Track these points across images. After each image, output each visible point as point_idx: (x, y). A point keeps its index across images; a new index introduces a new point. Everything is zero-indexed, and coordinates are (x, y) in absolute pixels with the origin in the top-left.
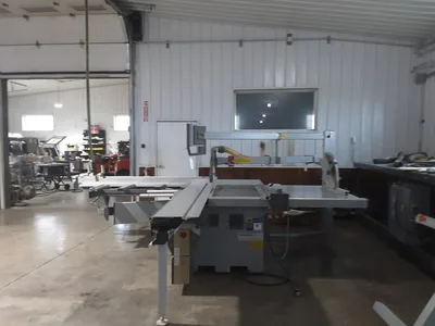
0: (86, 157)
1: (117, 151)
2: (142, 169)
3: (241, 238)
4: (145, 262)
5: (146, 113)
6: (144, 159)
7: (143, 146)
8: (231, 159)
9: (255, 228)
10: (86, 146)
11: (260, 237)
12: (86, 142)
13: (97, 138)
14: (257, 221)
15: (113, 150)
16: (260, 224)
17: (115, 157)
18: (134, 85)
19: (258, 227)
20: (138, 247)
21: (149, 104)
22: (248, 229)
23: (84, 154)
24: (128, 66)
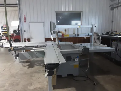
0: (3, 35)
1: (13, 33)
2: (25, 39)
3: (70, 64)
4: (33, 75)
5: (25, 19)
6: (25, 36)
7: (25, 31)
8: (63, 35)
9: (76, 60)
10: (2, 32)
11: (78, 63)
12: (2, 30)
13: (6, 29)
14: (76, 58)
15: (11, 32)
16: (77, 59)
17: (13, 35)
18: (20, 9)
19: (77, 60)
20: (28, 68)
21: (26, 16)
22: (73, 61)
23: (2, 34)
24: (17, 2)
